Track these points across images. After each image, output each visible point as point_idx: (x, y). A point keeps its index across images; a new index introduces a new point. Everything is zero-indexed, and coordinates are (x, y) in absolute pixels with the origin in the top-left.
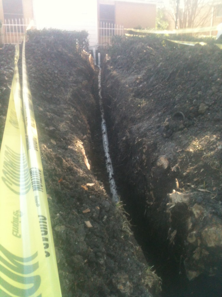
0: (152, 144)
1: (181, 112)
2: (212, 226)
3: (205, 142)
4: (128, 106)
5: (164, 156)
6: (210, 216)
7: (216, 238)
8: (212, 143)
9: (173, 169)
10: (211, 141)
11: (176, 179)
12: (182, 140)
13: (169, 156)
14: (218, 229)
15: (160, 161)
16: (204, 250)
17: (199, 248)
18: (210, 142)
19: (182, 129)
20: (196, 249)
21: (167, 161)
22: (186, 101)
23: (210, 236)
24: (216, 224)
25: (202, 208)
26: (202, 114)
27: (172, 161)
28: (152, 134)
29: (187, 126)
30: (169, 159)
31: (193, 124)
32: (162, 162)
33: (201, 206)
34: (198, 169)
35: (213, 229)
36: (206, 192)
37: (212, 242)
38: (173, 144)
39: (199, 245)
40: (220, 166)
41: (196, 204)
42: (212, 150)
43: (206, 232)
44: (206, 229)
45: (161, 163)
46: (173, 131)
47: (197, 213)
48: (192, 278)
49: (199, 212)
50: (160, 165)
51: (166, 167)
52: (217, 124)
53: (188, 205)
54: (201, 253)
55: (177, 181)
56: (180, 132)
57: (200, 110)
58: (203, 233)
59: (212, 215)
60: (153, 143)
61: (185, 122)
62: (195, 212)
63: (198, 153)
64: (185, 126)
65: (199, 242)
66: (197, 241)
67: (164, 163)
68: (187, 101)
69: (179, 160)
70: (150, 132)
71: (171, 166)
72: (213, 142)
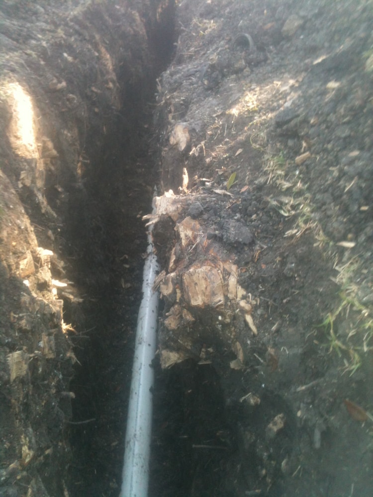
0: (182, 102)
1: (247, 35)
2: (203, 263)
3: (268, 94)
4: (186, 35)
5: (185, 123)
6: (206, 242)
7: (206, 288)
8: (281, 96)
9: (194, 151)
10: (280, 92)
11: (185, 170)
12: (233, 92)
13: (193, 125)
14: (214, 271)
15: (175, 134)
16: (185, 311)
17: (176, 306)
18: (277, 95)
19: (241, 70)
20: (172, 309)
21: (187, 135)
22: (263, 11)
23: (196, 284)
24: (214, 260)
25: (198, 226)
26: (288, 38)
27: (195, 136)
28: (192, 84)
29: (253, 64)
30: (192, 131)
31: (266, 59)
32: (178, 136)
33: (197, 222)
34: (232, 149)
35: (204, 269)
36: (225, 195)
37: (199, 296)
38: (214, 102)
39: (178, 301)
40: (268, 141)
41: (187, 219)
42: (273, 110)
43: (191, 275)
44: (191, 270)
45: (176, 140)
46: (224, 76)
47: (186, 236)
48: (167, 365)
49: (190, 233)
50: (175, 142)
51: (183, 146)
52: (308, 58)
53: (175, 219)
54: (181, 317)
55: (185, 174)
56: (234, 76)
57: (285, 28)
58: (186, 278)
59: (210, 241)
60: (183, 100)
61: (249, 55)
62: (182, 235)
63: (246, 117)
64: (249, 63)
65: (179, 295)
66: (174, 292)
67: (181, 140)
68: (265, 12)
69: (209, 133)
70: (190, 79)
71: (193, 145)
72: (283, 93)
